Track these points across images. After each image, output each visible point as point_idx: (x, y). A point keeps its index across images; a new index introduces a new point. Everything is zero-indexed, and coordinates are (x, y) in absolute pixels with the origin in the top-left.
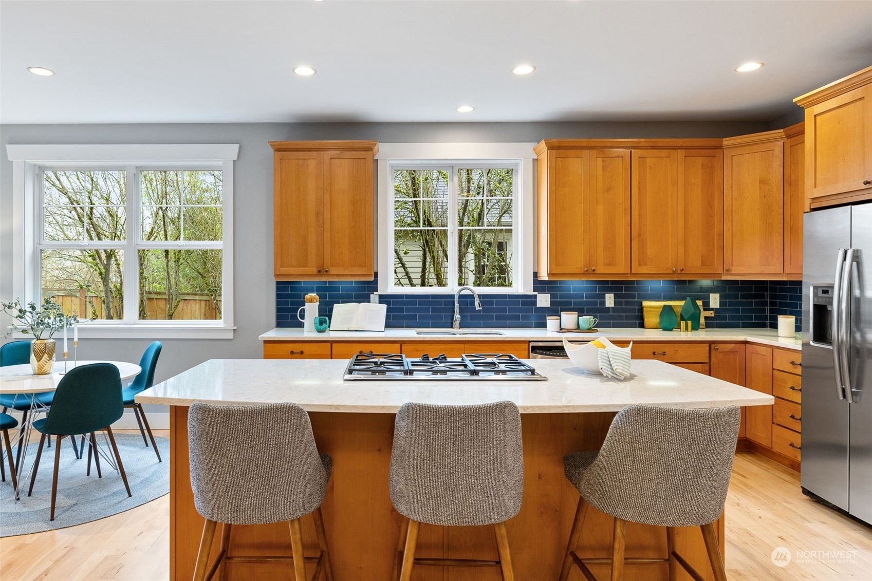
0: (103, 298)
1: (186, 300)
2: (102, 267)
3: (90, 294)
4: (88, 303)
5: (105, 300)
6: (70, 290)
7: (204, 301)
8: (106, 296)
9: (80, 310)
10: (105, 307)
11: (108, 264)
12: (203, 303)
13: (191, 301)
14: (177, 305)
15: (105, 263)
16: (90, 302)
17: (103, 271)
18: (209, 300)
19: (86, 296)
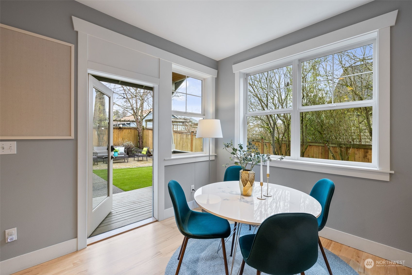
0: (271, 143)
1: (311, 145)
2: (271, 129)
3: (265, 141)
4: (264, 145)
5: (273, 144)
6: (258, 139)
7: (321, 147)
8: (273, 142)
9: (261, 148)
10: (273, 147)
11: (274, 127)
12: (320, 148)
13: (313, 146)
14: (307, 148)
15: (273, 127)
16: (265, 145)
17: (272, 130)
18: (324, 146)
19: (264, 142)
